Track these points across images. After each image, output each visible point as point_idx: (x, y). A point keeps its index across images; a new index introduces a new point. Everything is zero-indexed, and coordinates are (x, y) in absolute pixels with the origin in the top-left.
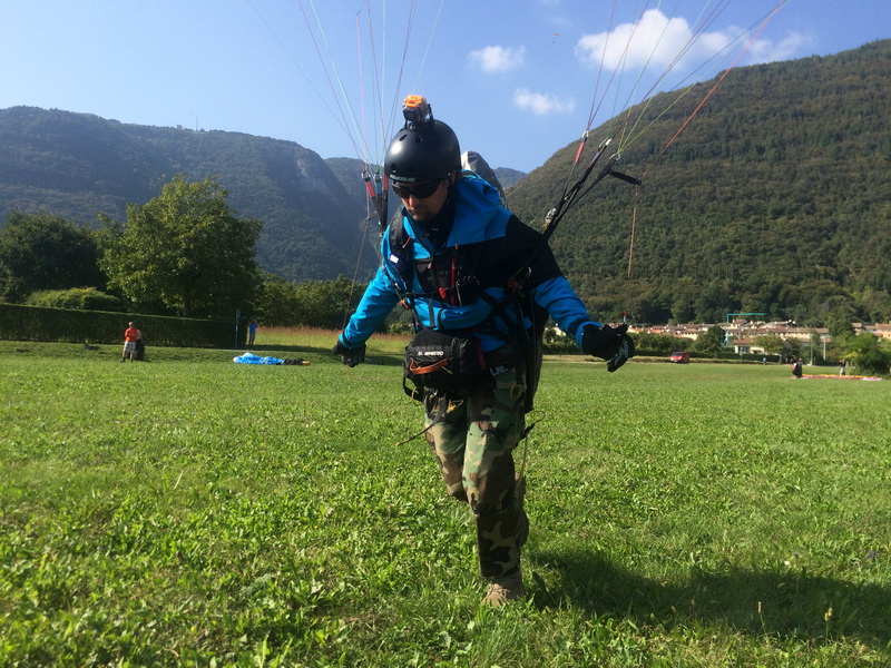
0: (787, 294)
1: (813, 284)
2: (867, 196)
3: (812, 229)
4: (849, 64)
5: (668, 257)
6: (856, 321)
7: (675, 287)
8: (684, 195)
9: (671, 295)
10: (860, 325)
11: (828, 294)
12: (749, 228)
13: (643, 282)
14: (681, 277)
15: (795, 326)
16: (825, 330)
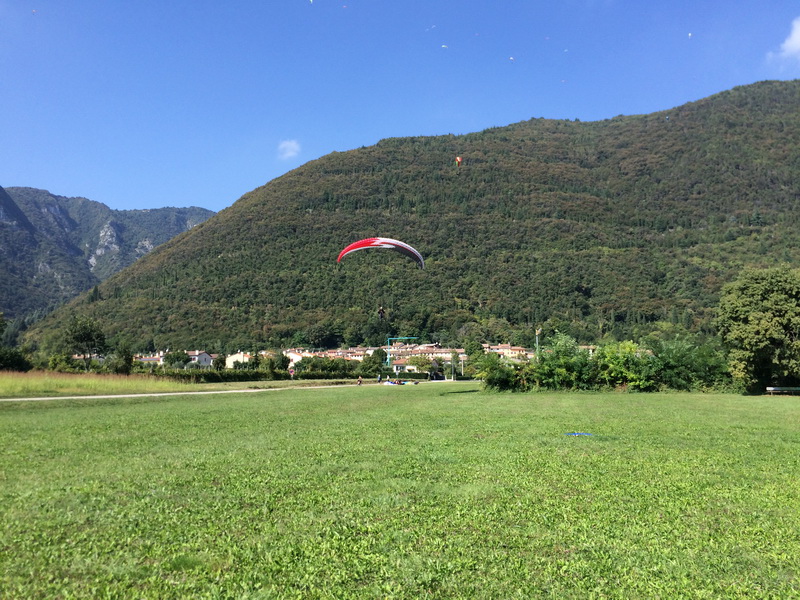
0: (433, 321)
1: (452, 313)
2: (490, 244)
3: (451, 269)
4: (474, 142)
5: (341, 290)
7: (347, 315)
9: (343, 323)
10: (487, 345)
11: (464, 321)
13: (320, 311)
14: (351, 307)
15: (440, 347)
16: (463, 350)
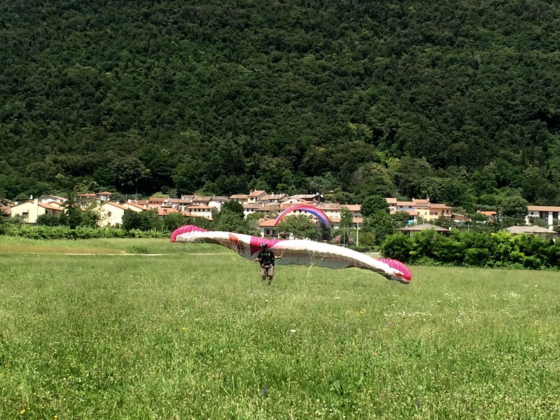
0: (312, 158)
1: (341, 146)
2: (406, 36)
3: (344, 74)
5: (167, 102)
6: (389, 196)
8: (186, 15)
9: (172, 155)
10: (393, 200)
11: (362, 161)
12: (269, 67)
13: (133, 134)
14: (184, 130)
15: (323, 200)
16: (357, 207)
